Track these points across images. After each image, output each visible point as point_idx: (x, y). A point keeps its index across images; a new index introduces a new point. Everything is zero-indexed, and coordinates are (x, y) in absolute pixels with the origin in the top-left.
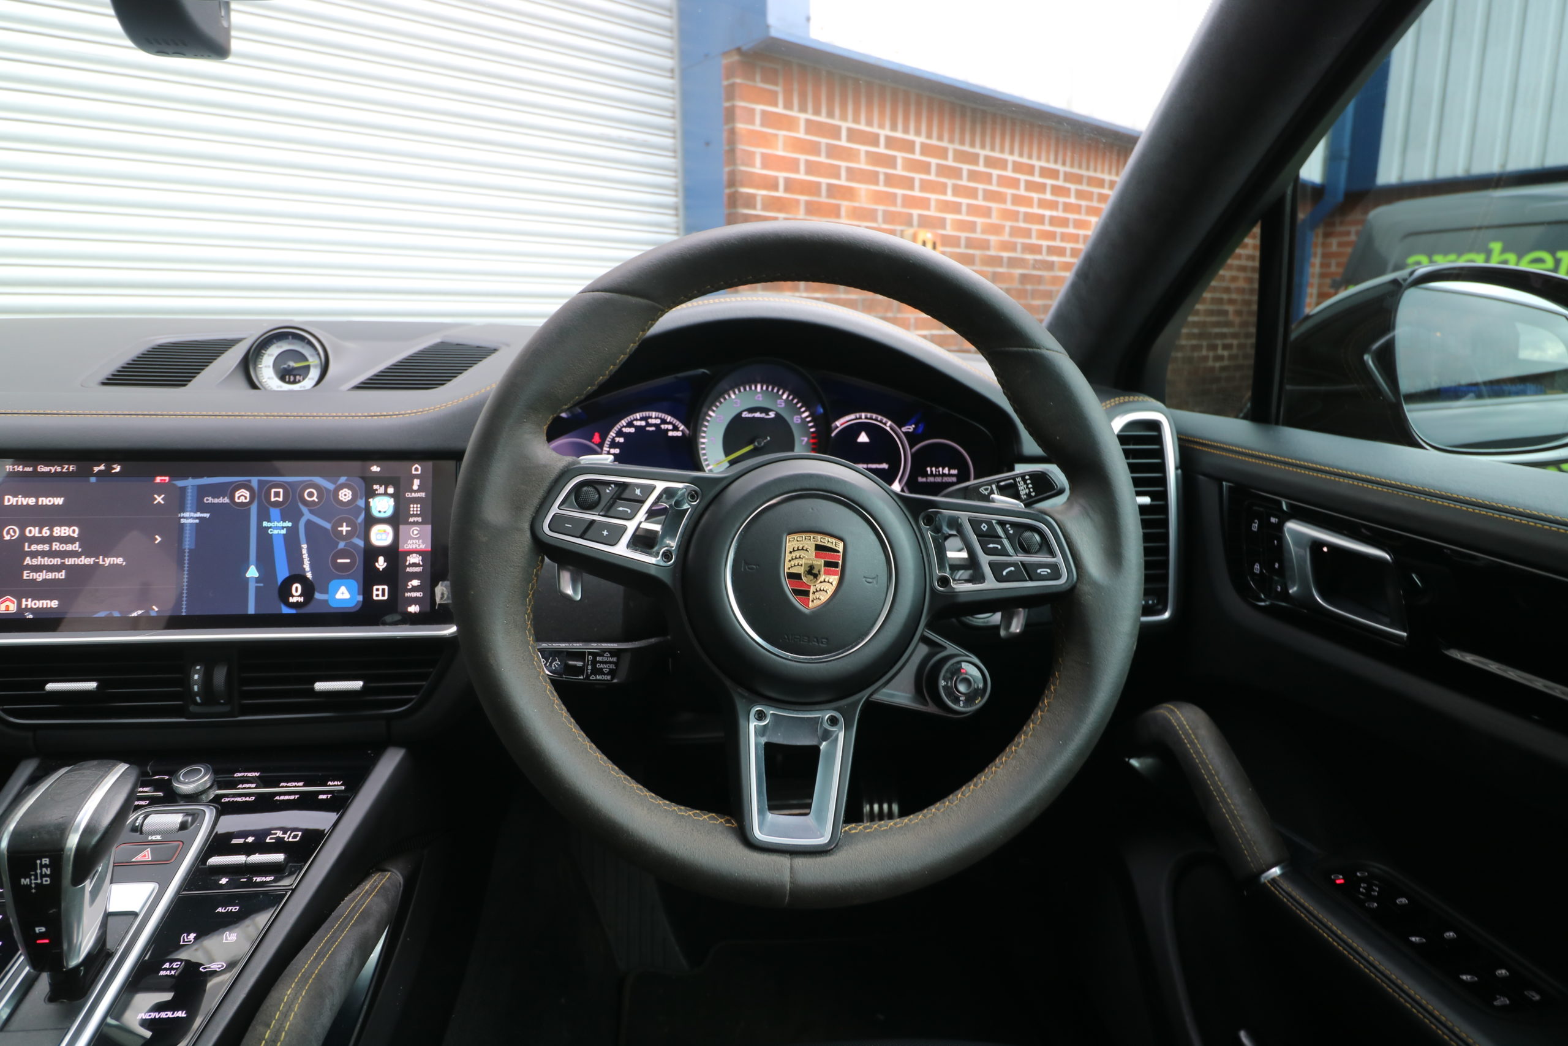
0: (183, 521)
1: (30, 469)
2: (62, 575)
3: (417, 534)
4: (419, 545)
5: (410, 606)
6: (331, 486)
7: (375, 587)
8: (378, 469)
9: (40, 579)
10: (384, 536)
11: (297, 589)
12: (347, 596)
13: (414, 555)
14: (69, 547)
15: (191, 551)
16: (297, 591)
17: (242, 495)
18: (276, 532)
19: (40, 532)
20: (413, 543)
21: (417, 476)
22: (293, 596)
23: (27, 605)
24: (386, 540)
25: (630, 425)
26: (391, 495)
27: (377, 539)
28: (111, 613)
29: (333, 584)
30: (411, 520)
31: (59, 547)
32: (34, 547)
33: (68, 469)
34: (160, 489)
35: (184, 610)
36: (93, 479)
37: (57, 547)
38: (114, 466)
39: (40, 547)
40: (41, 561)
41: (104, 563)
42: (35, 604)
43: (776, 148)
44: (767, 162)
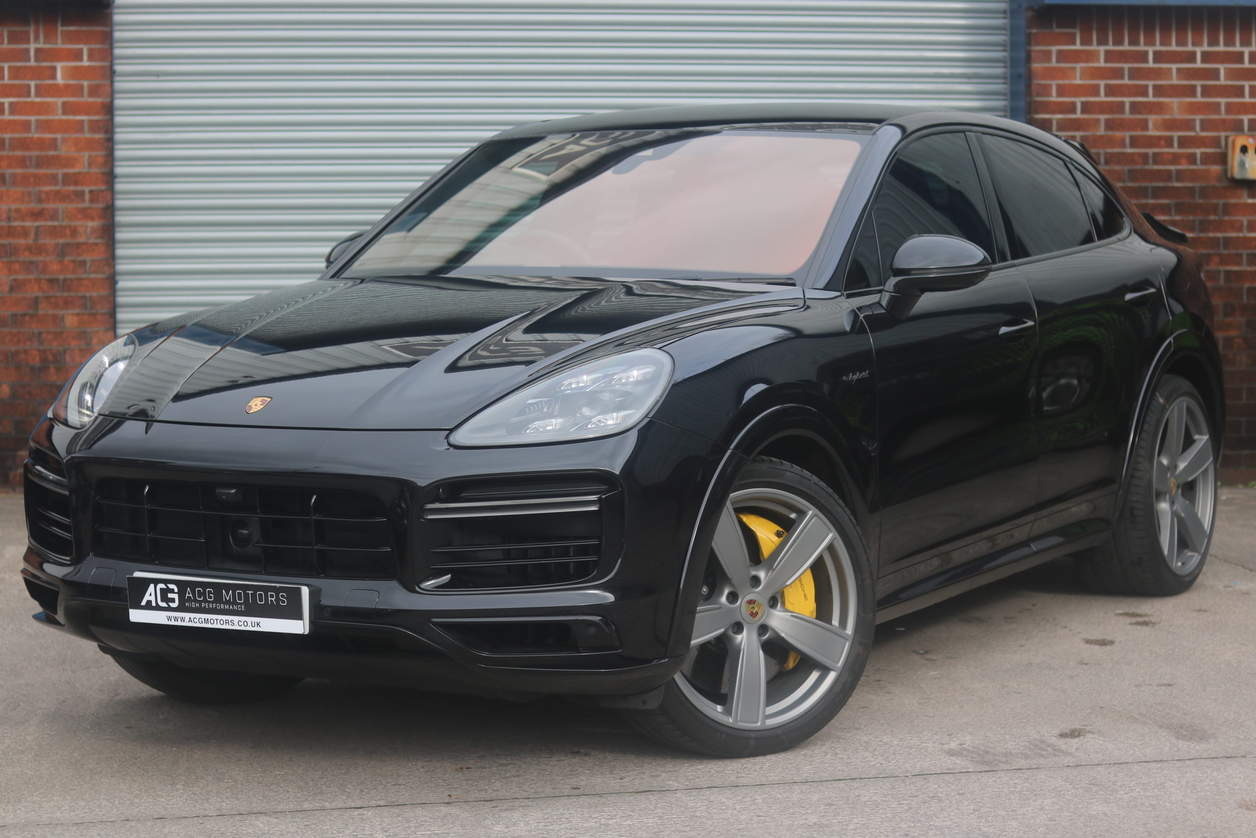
43: (1075, 79)
44: (1062, 91)
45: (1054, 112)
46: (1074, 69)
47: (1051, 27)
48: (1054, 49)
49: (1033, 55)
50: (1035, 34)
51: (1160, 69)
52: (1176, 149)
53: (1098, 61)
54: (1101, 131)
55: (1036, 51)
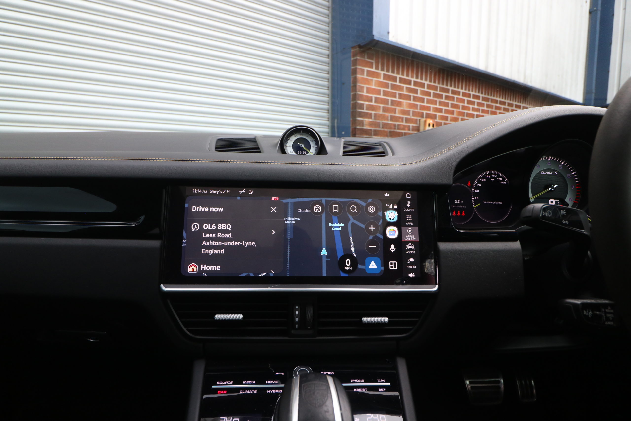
0: (286, 222)
1: (205, 192)
2: (222, 252)
3: (411, 232)
4: (412, 238)
5: (410, 274)
6: (364, 204)
7: (390, 262)
8: (388, 195)
9: (211, 254)
10: (393, 233)
11: (348, 262)
12: (375, 267)
13: (410, 244)
14: (227, 236)
15: (291, 239)
16: (348, 264)
17: (317, 208)
18: (336, 229)
19: (211, 227)
20: (409, 237)
21: (409, 199)
22: (346, 266)
23: (203, 269)
24: (394, 235)
25: (484, 177)
26: (395, 210)
27: (390, 235)
28: (249, 274)
29: (367, 260)
30: (407, 224)
31: (221, 236)
32: (207, 235)
33: (226, 192)
34: (274, 204)
35: (288, 273)
36: (239, 198)
37: (220, 235)
38: (250, 191)
39: (211, 235)
40: (211, 243)
41: (245, 245)
42: (208, 268)
43: (372, 85)
44: (369, 90)
45: (365, 101)
46: (372, 80)
47: (364, 58)
48: (366, 69)
49: (358, 70)
50: (359, 59)
51: (400, 86)
52: (404, 123)
53: (380, 78)
54: (381, 112)
55: (359, 68)
